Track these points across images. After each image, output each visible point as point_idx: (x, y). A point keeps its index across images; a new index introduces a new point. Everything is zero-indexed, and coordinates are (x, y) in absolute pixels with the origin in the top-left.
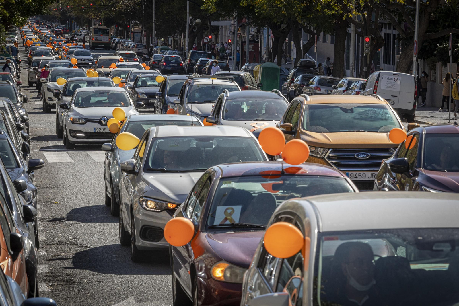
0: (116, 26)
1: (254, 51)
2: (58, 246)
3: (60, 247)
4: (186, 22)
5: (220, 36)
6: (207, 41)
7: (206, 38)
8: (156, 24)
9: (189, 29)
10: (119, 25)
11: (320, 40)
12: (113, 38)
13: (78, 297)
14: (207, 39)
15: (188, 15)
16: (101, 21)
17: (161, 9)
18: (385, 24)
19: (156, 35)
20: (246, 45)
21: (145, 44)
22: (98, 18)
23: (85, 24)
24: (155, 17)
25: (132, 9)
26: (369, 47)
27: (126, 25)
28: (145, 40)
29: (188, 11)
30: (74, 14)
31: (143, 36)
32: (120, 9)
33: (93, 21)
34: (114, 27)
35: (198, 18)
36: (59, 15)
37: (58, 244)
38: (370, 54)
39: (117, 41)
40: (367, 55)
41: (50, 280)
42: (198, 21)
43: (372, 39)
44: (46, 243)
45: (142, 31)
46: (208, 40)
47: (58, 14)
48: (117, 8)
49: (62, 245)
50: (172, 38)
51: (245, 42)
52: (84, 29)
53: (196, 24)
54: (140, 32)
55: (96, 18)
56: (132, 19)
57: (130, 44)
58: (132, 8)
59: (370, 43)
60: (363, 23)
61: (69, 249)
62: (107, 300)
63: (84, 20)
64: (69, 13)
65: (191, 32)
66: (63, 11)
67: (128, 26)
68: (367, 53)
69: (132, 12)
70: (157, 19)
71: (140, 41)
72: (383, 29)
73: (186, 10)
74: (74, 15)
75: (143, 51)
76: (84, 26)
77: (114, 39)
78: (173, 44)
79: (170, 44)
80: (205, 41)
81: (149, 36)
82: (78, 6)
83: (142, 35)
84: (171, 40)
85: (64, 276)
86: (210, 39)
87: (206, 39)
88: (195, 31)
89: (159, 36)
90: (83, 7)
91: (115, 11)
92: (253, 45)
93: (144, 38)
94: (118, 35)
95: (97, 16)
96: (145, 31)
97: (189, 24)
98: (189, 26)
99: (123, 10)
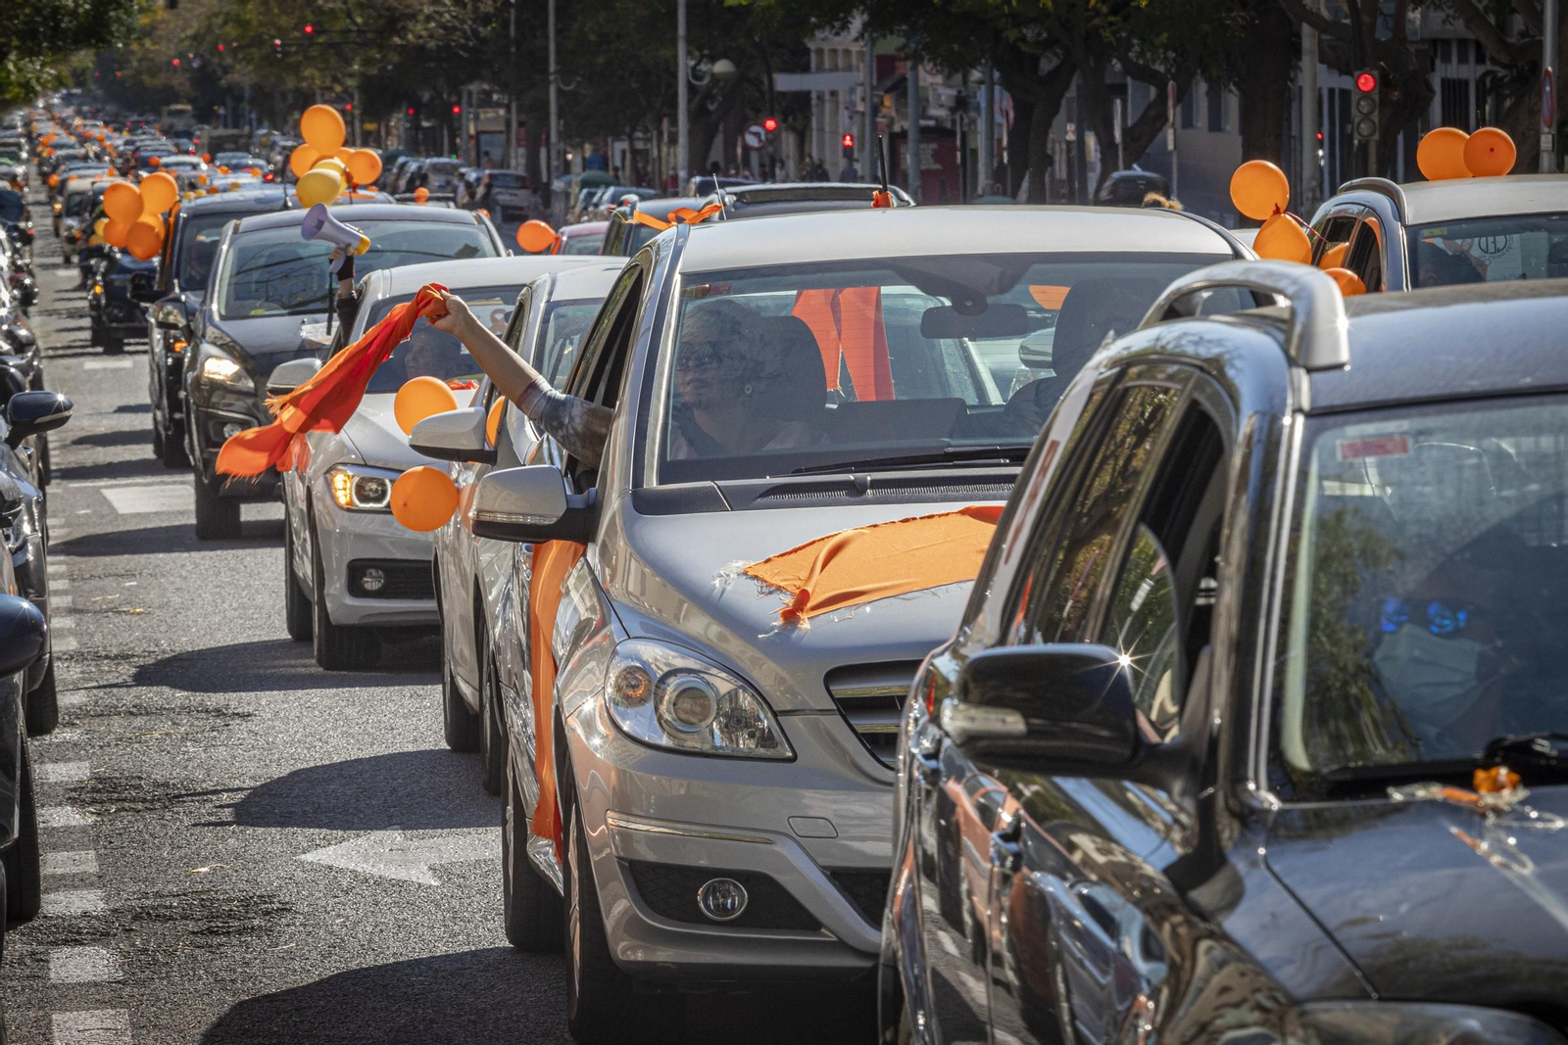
0: (407, 114)
1: (938, 166)
2: (132, 717)
3: (138, 721)
4: (675, 76)
6: (760, 141)
7: (753, 129)
9: (690, 101)
10: (417, 108)
11: (1199, 125)
12: (397, 158)
13: (192, 835)
14: (757, 135)
15: (682, 47)
16: (351, 96)
17: (576, 26)
18: (1446, 43)
19: (564, 136)
20: (909, 145)
21: (521, 172)
22: (338, 88)
23: (290, 115)
24: (557, 62)
25: (467, 39)
26: (1372, 112)
27: (449, 106)
28: (522, 161)
29: (682, 31)
30: (243, 76)
31: (514, 142)
32: (420, 37)
33: (318, 98)
34: (401, 116)
35: (725, 55)
36: (187, 84)
37: (132, 713)
38: (1376, 137)
39: (413, 166)
40: (1367, 142)
41: (93, 802)
42: (722, 66)
43: (1385, 83)
44: (88, 712)
45: (508, 123)
46: (763, 137)
47: (180, 82)
48: (410, 38)
49: (147, 714)
50: (626, 145)
51: (903, 135)
52: (285, 134)
53: (718, 80)
54: (502, 128)
56: (471, 79)
58: (465, 33)
59: (1376, 97)
60: (1347, 21)
61: (174, 724)
62: (300, 838)
64: (224, 73)
65: (698, 114)
66: (203, 67)
67: (456, 110)
68: (1365, 133)
69: (464, 47)
70: (565, 72)
71: (504, 163)
72: (1438, 62)
73: (675, 27)
74: (246, 81)
75: (513, 198)
77: (401, 160)
78: (628, 163)
79: (618, 163)
80: (752, 141)
81: (534, 141)
82: (258, 42)
83: (508, 140)
84: (624, 152)
85: (146, 788)
86: (768, 131)
87: (754, 134)
88: (712, 107)
89: (573, 135)
90: (278, 42)
91: (403, 50)
92: (934, 146)
93: (516, 152)
94: (417, 144)
95: (335, 79)
96: (521, 124)
97: (688, 82)
98: (689, 88)
99: (433, 44)
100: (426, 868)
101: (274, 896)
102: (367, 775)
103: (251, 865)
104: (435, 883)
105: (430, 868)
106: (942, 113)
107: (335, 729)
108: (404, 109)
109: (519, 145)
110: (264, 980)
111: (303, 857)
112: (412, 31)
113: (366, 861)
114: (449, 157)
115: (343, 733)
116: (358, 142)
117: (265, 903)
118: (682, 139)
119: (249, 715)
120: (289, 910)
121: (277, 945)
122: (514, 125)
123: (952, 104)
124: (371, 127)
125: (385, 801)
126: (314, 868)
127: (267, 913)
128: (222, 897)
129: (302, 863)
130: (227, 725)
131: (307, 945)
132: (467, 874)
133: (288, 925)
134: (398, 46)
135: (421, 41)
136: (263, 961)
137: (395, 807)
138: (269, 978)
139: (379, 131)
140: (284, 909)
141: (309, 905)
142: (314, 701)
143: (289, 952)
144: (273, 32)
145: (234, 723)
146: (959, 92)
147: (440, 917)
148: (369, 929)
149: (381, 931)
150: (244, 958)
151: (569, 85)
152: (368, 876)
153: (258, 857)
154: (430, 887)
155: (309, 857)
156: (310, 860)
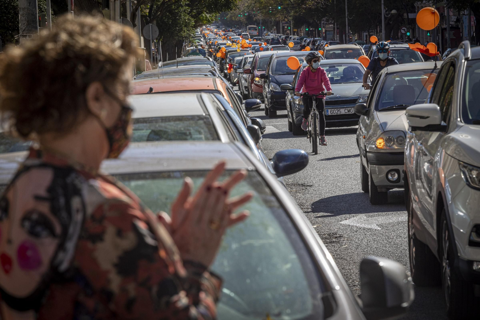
1: (455, 37)
4: (381, 14)
5: (417, 29)
6: (405, 31)
7: (403, 28)
8: (348, 19)
9: (385, 21)
10: (309, 25)
12: (303, 38)
15: (383, 6)
16: (290, 22)
20: (447, 32)
21: (338, 41)
22: (286, 20)
23: (273, 27)
24: (348, 12)
25: (323, 6)
27: (317, 24)
28: (338, 38)
29: (382, 2)
32: (310, 5)
33: (281, 23)
34: (304, 27)
35: (394, 9)
36: (245, 20)
39: (308, 41)
42: (394, 12)
45: (334, 28)
48: (307, 5)
50: (367, 34)
51: (445, 29)
52: (272, 33)
53: (393, 15)
55: (284, 20)
56: (324, 16)
57: (323, 42)
58: (322, 4)
62: (338, 218)
63: (271, 24)
64: (255, 16)
65: (387, 25)
66: (249, 15)
69: (322, 8)
70: (350, 14)
71: (333, 39)
74: (261, 18)
76: (272, 29)
77: (305, 39)
79: (365, 39)
80: (403, 32)
81: (342, 33)
82: (265, 8)
83: (334, 33)
84: (366, 36)
87: (403, 30)
88: (391, 23)
90: (270, 7)
91: (305, 9)
92: (453, 32)
93: (336, 36)
94: (309, 34)
95: (285, 17)
96: (337, 28)
97: (385, 16)
98: (385, 17)
99: (314, 7)
100: (376, 225)
101: (337, 233)
102: (350, 201)
103: (327, 225)
104: (379, 229)
105: (377, 225)
106: (453, 23)
107: (337, 189)
108: (305, 25)
109: (337, 34)
110: (342, 255)
111: (341, 222)
112: (308, 4)
113: (358, 223)
114: (318, 38)
115: (339, 190)
116: (292, 34)
117: (335, 235)
118: (383, 31)
119: (311, 186)
120: (342, 237)
121: (342, 246)
122: (336, 28)
123: (455, 20)
124: (296, 30)
125: (358, 208)
126: (344, 225)
127: (336, 237)
128: (322, 234)
129: (341, 224)
130: (307, 188)
131: (351, 245)
132: (388, 226)
133: (343, 241)
134: (304, 8)
135: (310, 6)
136: (340, 250)
137: (361, 209)
138: (343, 254)
139: (298, 31)
140: (341, 236)
141: (347, 235)
142: (328, 182)
143: (346, 247)
144: (269, 5)
145: (308, 188)
146: (458, 17)
147: (384, 238)
148: (366, 241)
149: (370, 242)
150: (334, 249)
151: (351, 18)
152: (361, 227)
153: (329, 223)
154: (379, 230)
155: (342, 223)
156: (343, 223)
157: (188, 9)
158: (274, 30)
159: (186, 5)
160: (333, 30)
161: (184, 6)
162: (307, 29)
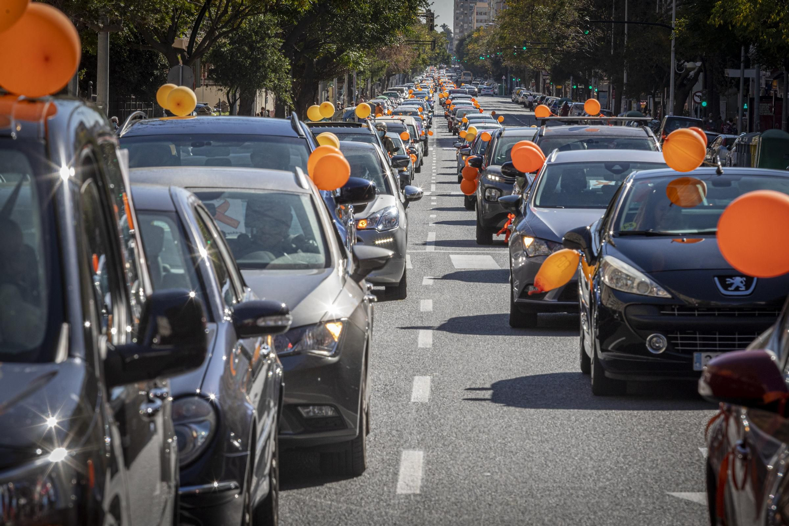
4: (669, 67)
9: (675, 80)
14: (698, 96)
15: (673, 55)
20: (755, 105)
29: (673, 48)
32: (569, 47)
45: (609, 88)
46: (701, 98)
48: (565, 47)
80: (697, 100)
96: (613, 89)
97: (675, 71)
98: (676, 73)
99: (575, 50)
108: (569, 80)
109: (613, 98)
112: (565, 44)
116: (554, 94)
124: (560, 87)
139: (563, 89)
157: (280, 42)
158: (533, 87)
159: (277, 35)
160: (607, 90)
161: (273, 37)
162: (575, 87)
